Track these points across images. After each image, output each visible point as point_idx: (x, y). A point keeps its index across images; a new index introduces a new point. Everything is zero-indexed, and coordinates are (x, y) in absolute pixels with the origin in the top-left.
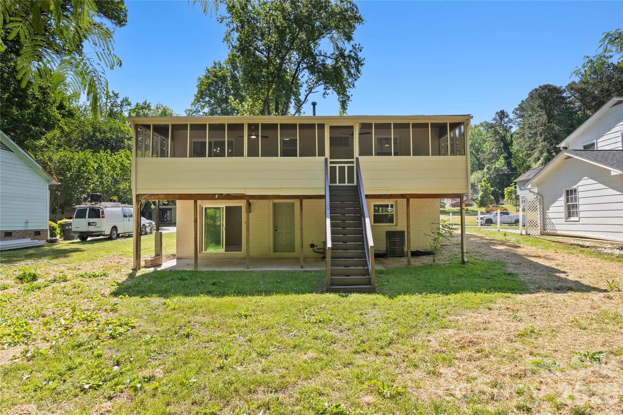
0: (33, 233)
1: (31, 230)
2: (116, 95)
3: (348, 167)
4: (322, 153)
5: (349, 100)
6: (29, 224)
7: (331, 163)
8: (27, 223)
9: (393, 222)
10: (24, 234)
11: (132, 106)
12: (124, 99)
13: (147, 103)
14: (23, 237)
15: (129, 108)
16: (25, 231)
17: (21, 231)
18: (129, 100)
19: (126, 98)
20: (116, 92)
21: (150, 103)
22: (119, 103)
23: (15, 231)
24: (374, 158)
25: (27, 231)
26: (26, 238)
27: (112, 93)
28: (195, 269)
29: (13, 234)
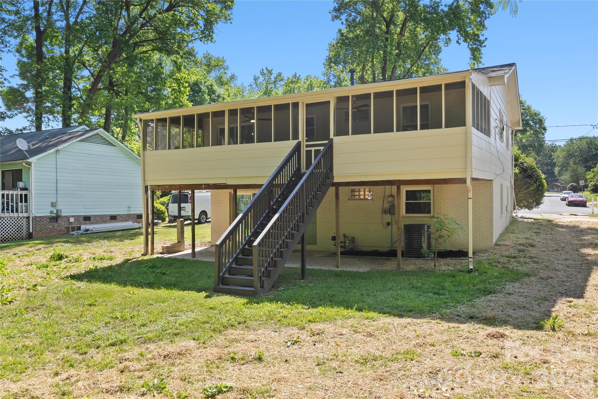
0: (136, 217)
1: (133, 214)
2: (270, 72)
3: (315, 150)
4: (296, 137)
5: (481, 46)
6: (131, 209)
7: (307, 146)
8: (129, 207)
9: (430, 213)
10: (127, 217)
11: (285, 81)
12: (277, 74)
13: (297, 76)
14: (127, 220)
15: (282, 83)
16: (128, 215)
17: (125, 215)
18: (282, 75)
19: (279, 73)
20: (270, 69)
21: (300, 76)
22: (273, 79)
23: (119, 215)
24: (350, 138)
25: (130, 215)
26: (129, 221)
27: (266, 70)
28: (192, 257)
29: (117, 218)
